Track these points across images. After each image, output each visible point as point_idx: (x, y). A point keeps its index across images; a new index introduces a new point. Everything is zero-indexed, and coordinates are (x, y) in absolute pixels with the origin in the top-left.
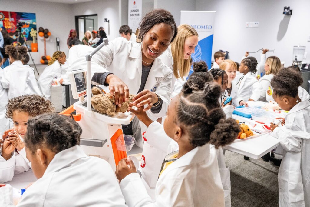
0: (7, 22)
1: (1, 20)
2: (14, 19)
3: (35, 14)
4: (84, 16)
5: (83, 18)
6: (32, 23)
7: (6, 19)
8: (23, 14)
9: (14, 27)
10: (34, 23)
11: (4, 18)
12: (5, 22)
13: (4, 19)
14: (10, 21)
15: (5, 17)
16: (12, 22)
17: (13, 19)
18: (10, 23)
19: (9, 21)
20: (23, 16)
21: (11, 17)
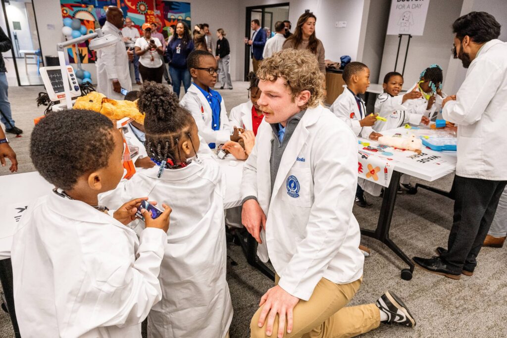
0: (151, 16)
1: (143, 13)
2: (161, 12)
3: (189, 4)
4: (263, 7)
5: (260, 10)
6: (186, 18)
7: (149, 12)
8: (174, 3)
9: (160, 25)
10: (188, 19)
11: (146, 10)
12: (148, 17)
13: (147, 12)
14: (155, 14)
15: (148, 9)
16: (158, 16)
17: (159, 12)
18: (155, 18)
19: (153, 15)
20: (173, 6)
21: (157, 9)
